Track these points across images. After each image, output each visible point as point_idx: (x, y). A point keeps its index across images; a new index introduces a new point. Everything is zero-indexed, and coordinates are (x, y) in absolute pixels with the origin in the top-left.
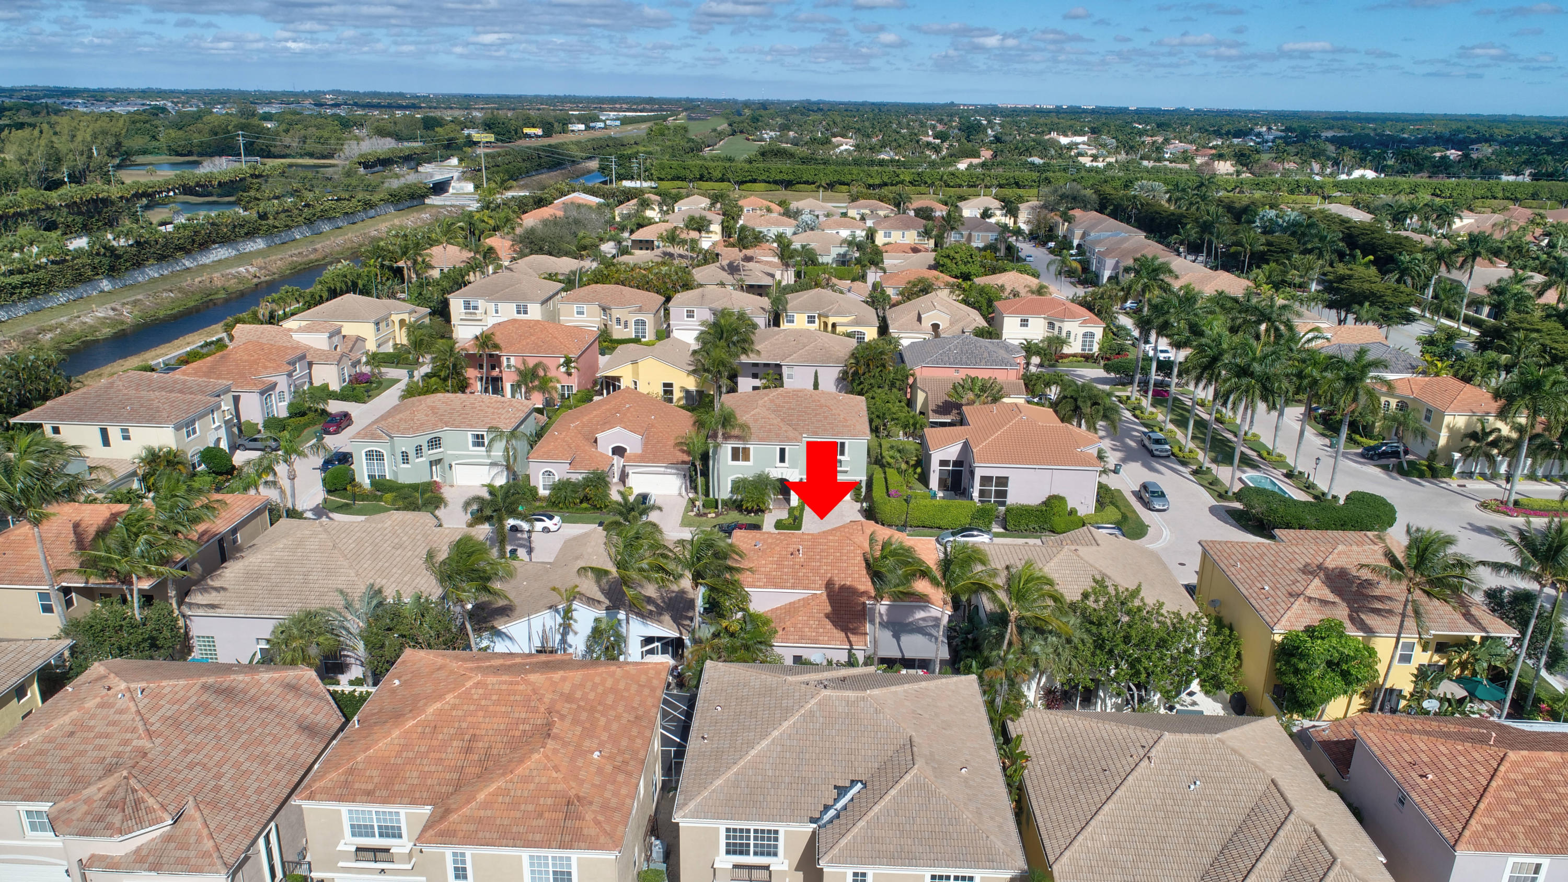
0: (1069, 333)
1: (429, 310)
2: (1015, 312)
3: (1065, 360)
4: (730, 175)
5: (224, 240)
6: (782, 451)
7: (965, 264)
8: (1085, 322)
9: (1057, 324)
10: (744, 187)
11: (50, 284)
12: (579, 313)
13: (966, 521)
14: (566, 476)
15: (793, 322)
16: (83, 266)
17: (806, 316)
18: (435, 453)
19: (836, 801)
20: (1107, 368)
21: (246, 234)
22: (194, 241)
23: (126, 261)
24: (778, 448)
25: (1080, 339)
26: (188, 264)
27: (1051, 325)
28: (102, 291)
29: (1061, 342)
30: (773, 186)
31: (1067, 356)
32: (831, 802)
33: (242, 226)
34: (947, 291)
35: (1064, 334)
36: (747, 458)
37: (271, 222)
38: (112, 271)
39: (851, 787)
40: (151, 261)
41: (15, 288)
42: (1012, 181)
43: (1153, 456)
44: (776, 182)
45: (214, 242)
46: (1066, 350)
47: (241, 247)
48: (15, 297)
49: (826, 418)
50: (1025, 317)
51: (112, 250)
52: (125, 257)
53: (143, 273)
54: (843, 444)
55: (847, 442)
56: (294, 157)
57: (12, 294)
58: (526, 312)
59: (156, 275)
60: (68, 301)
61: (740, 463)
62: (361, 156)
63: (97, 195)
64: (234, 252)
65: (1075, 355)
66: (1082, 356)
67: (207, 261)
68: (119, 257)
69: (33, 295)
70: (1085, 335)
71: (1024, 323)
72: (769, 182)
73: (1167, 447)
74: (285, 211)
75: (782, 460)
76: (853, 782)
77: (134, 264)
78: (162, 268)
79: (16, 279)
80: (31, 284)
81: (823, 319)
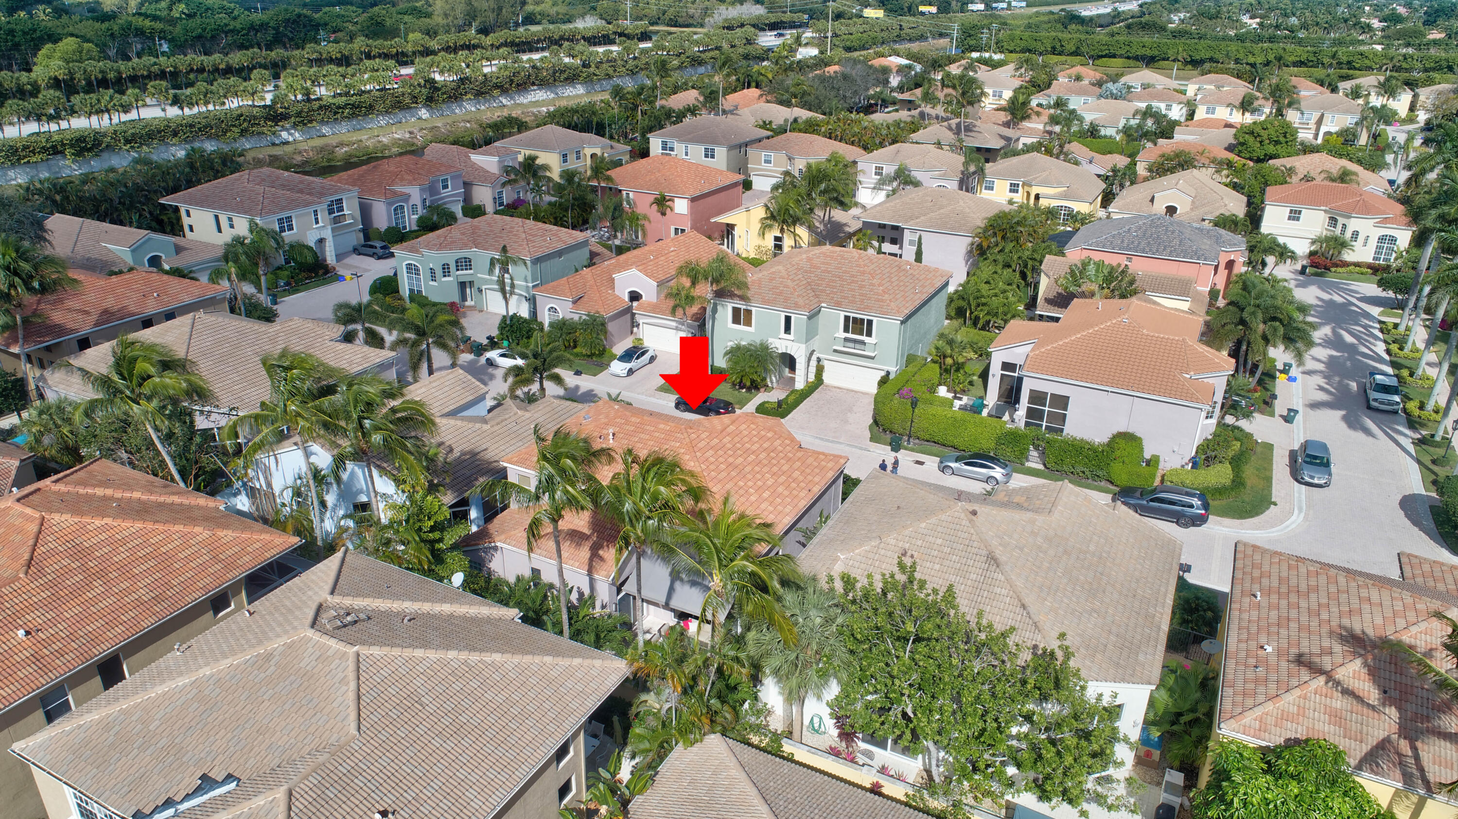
0: (1355, 235)
1: (629, 148)
2: (1282, 201)
3: (1339, 270)
4: (1084, 49)
5: (543, 84)
6: (788, 320)
7: (1277, 143)
8: (1385, 221)
9: (1341, 221)
10: (1099, 62)
11: (371, 108)
12: (768, 162)
13: (987, 444)
14: (569, 316)
15: (992, 189)
16: (403, 95)
17: (1008, 183)
18: (464, 274)
19: (188, 797)
20: (1381, 283)
21: (566, 79)
22: (512, 81)
23: (443, 93)
24: (783, 315)
25: (1373, 243)
26: (504, 101)
27: (1333, 221)
28: (420, 119)
29: (1341, 244)
30: (1132, 62)
31: (1346, 264)
32: (178, 798)
33: (562, 72)
34: (1211, 170)
35: (1348, 235)
36: (748, 323)
37: (592, 70)
38: (430, 101)
39: (224, 782)
40: (469, 96)
41: (339, 107)
42: (1444, 64)
43: (1369, 407)
44: (1136, 58)
45: (533, 84)
46: (1348, 256)
47: (560, 91)
48: (339, 116)
49: (861, 287)
50: (1296, 207)
51: (431, 82)
52: (443, 90)
53: (460, 106)
54: (870, 322)
55: (875, 321)
56: (695, 27)
57: (336, 113)
58: (713, 157)
59: (473, 109)
60: (388, 124)
61: (741, 327)
62: (726, 20)
63: (470, 41)
64: (553, 95)
65: (1357, 265)
66: (1370, 266)
67: (525, 101)
68: (437, 89)
69: (353, 116)
70: (1382, 239)
71: (1295, 216)
72: (1128, 58)
73: (1397, 398)
74: (608, 61)
75: (788, 329)
76: (229, 778)
77: (450, 97)
78: (479, 103)
79: (342, 100)
80: (353, 106)
81: (1027, 189)
